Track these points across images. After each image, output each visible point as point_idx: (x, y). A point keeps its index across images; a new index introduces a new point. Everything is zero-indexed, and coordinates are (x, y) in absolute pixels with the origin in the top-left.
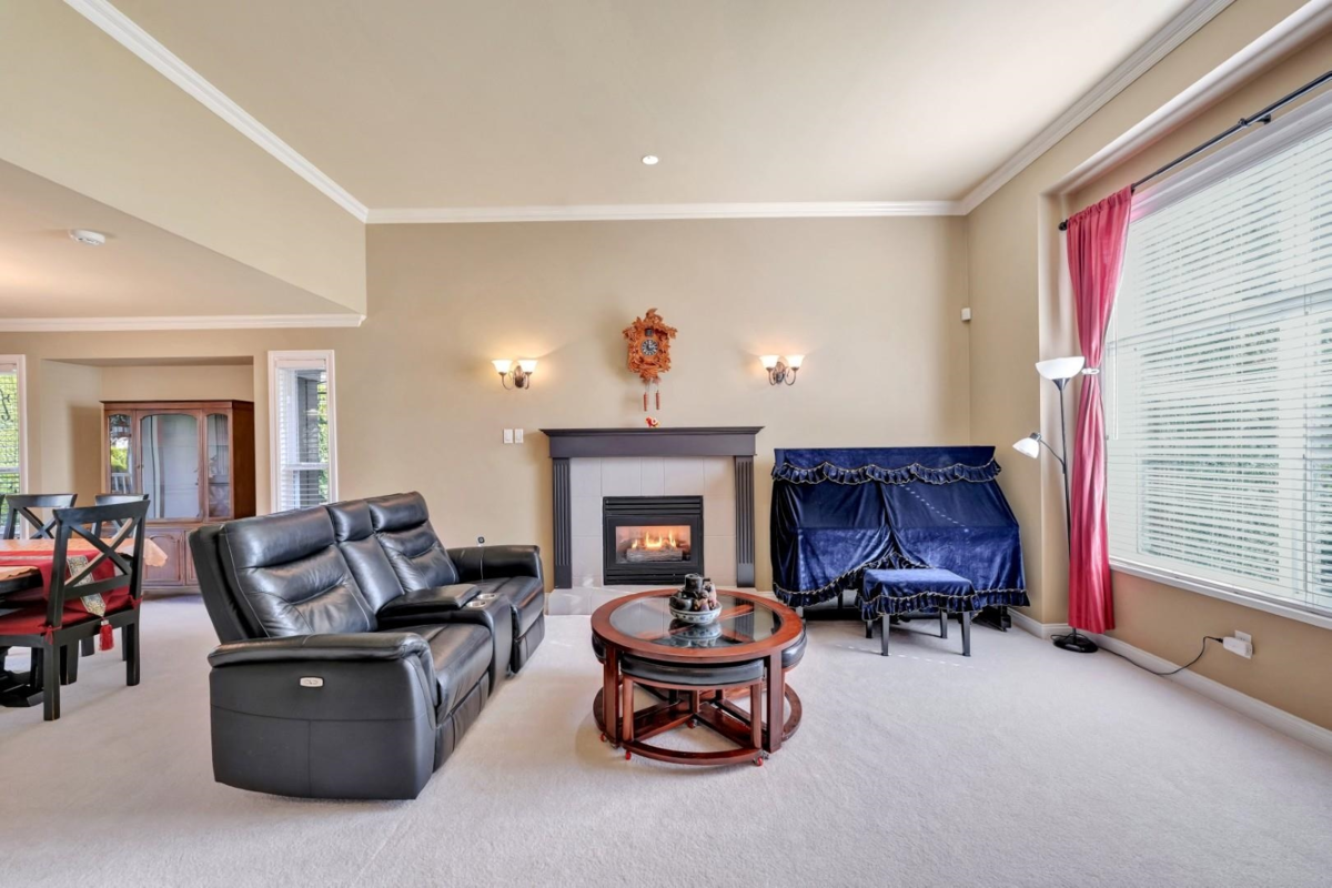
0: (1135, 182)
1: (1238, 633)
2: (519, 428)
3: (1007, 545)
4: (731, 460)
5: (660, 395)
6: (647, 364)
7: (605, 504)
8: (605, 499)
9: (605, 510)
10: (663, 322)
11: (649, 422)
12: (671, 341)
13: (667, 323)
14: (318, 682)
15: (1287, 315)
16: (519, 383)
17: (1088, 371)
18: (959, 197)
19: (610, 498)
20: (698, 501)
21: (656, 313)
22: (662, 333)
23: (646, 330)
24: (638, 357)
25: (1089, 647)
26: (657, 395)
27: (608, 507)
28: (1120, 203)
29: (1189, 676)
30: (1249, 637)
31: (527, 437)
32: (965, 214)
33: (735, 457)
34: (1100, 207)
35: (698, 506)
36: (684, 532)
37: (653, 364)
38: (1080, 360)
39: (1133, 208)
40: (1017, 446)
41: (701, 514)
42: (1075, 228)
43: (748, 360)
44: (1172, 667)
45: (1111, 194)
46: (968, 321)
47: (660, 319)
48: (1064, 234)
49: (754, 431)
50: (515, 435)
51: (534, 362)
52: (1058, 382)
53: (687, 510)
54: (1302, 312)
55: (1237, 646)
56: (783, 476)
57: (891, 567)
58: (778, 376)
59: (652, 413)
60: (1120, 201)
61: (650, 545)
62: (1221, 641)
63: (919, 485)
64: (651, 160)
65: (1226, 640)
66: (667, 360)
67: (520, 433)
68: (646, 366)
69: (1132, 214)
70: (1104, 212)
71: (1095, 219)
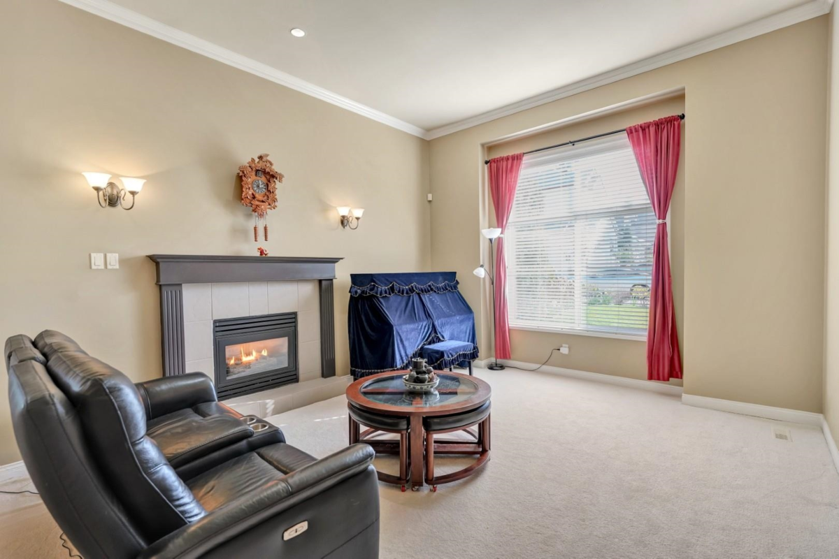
0: (525, 152)
1: (564, 345)
2: (111, 252)
3: (470, 324)
4: (317, 284)
5: (268, 229)
6: (258, 201)
7: (215, 327)
8: (215, 322)
9: (215, 332)
10: (273, 167)
11: (262, 252)
12: (278, 185)
13: (276, 168)
14: (302, 527)
15: (578, 221)
16: (113, 201)
17: (502, 236)
18: (428, 130)
19: (220, 321)
20: (293, 316)
21: (269, 158)
22: (271, 176)
23: (257, 171)
24: (250, 193)
25: (502, 367)
26: (265, 229)
27: (218, 329)
28: (517, 159)
29: (545, 368)
30: (567, 346)
31: (122, 262)
32: (428, 139)
33: (320, 281)
34: (507, 159)
35: (293, 320)
36: (282, 343)
37: (263, 202)
38: (500, 230)
39: (523, 162)
40: (474, 272)
41: (296, 327)
42: (494, 165)
43: (325, 208)
44: (538, 366)
45: (513, 154)
46: (430, 201)
47: (271, 164)
48: (486, 166)
49: (334, 261)
50: (107, 260)
51: (142, 182)
52: (491, 240)
53: (285, 324)
54: (585, 220)
55: (564, 350)
56: (371, 293)
57: (434, 342)
58: (344, 221)
59: (261, 243)
60: (517, 158)
61: (245, 359)
62: (559, 350)
63: (434, 294)
64: (298, 33)
65: (561, 349)
66: (275, 200)
67: (114, 259)
68: (257, 203)
69: (523, 166)
70: (510, 162)
71: (505, 163)
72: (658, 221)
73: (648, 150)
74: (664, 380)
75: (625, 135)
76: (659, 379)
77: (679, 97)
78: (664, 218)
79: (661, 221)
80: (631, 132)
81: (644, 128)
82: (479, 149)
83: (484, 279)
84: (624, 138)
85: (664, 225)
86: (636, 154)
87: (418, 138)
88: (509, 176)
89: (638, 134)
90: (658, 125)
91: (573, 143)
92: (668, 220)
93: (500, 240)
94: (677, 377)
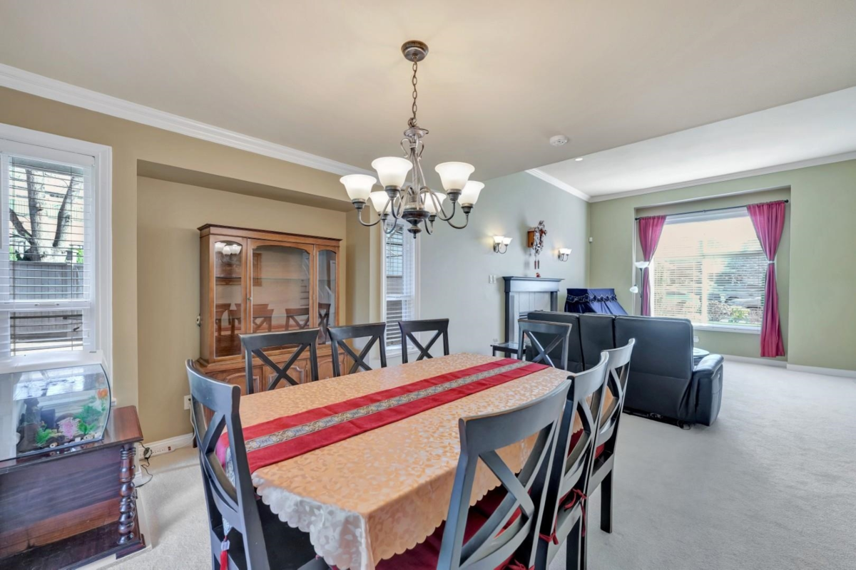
0: (669, 214)
17: (648, 266)
28: (662, 218)
32: (593, 203)
34: (653, 218)
38: (647, 262)
39: (667, 220)
40: (630, 290)
42: (642, 221)
45: (658, 215)
46: (590, 242)
48: (636, 222)
52: (641, 269)
69: (665, 223)
70: (656, 220)
71: (652, 221)
72: (769, 262)
73: (762, 219)
74: (772, 356)
75: (745, 208)
76: (769, 356)
77: (787, 189)
78: (773, 260)
79: (771, 262)
80: (749, 208)
81: (760, 206)
82: (633, 210)
83: (636, 294)
84: (745, 210)
85: (773, 264)
86: (753, 221)
87: (583, 200)
88: (654, 228)
89: (754, 210)
90: (770, 205)
91: (705, 211)
92: (775, 262)
93: (646, 269)
94: (781, 355)
